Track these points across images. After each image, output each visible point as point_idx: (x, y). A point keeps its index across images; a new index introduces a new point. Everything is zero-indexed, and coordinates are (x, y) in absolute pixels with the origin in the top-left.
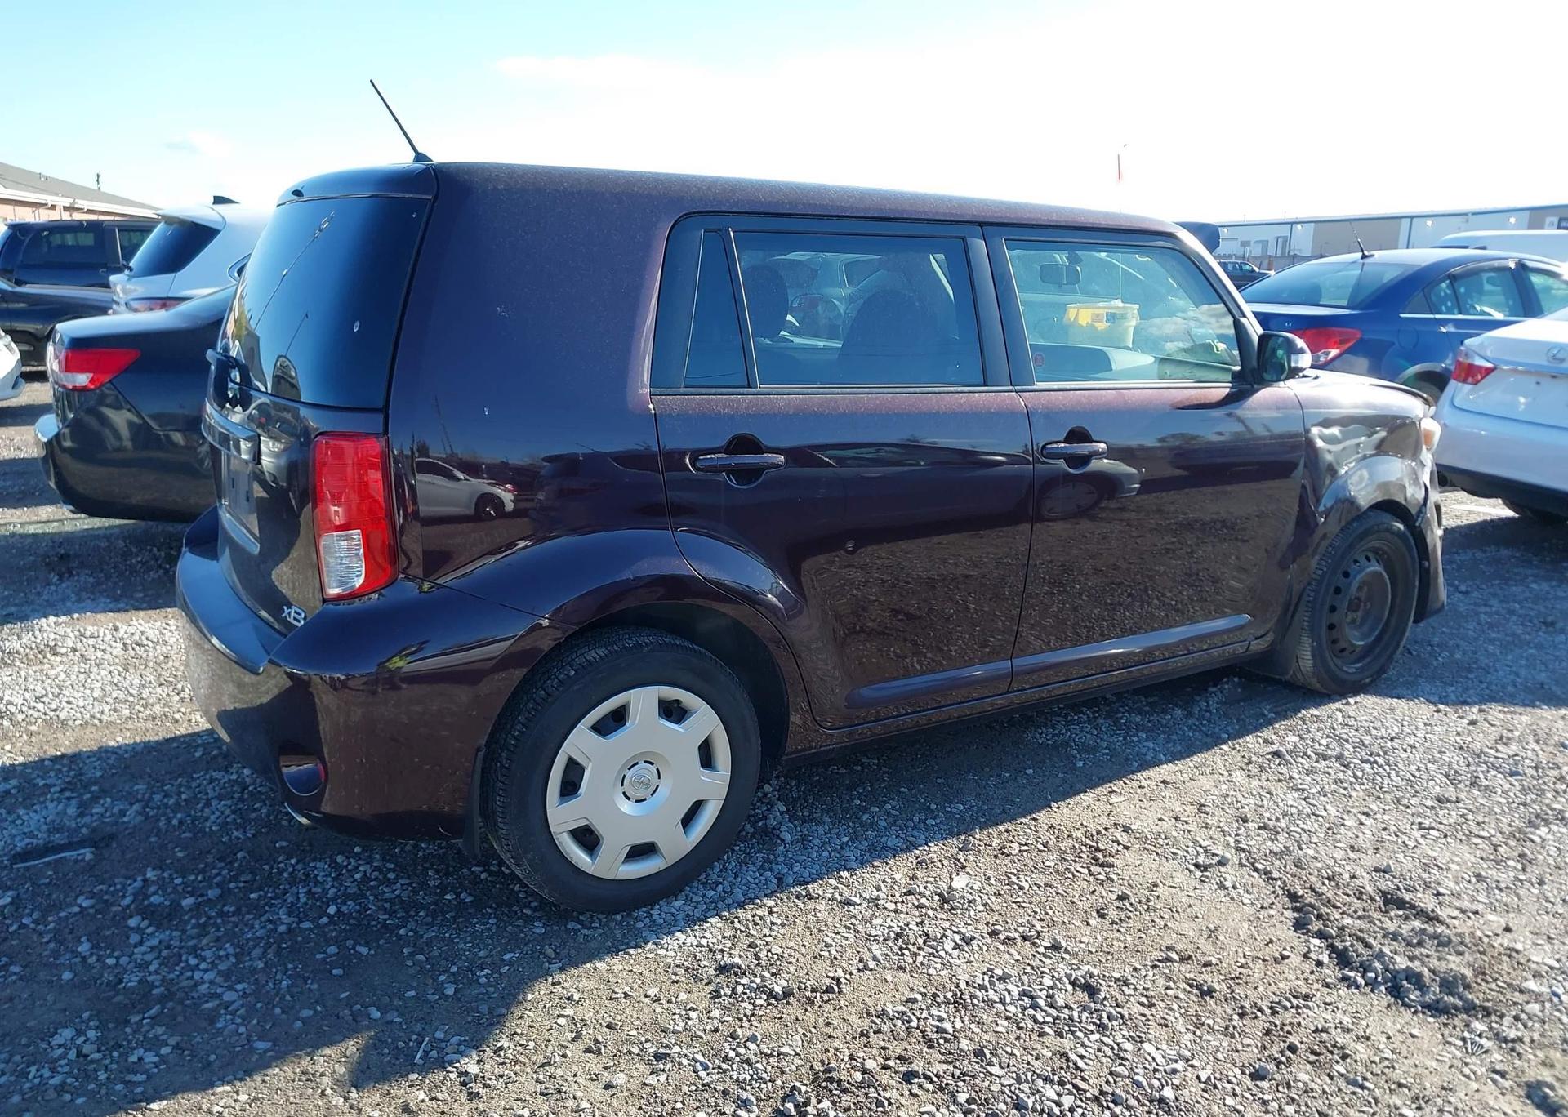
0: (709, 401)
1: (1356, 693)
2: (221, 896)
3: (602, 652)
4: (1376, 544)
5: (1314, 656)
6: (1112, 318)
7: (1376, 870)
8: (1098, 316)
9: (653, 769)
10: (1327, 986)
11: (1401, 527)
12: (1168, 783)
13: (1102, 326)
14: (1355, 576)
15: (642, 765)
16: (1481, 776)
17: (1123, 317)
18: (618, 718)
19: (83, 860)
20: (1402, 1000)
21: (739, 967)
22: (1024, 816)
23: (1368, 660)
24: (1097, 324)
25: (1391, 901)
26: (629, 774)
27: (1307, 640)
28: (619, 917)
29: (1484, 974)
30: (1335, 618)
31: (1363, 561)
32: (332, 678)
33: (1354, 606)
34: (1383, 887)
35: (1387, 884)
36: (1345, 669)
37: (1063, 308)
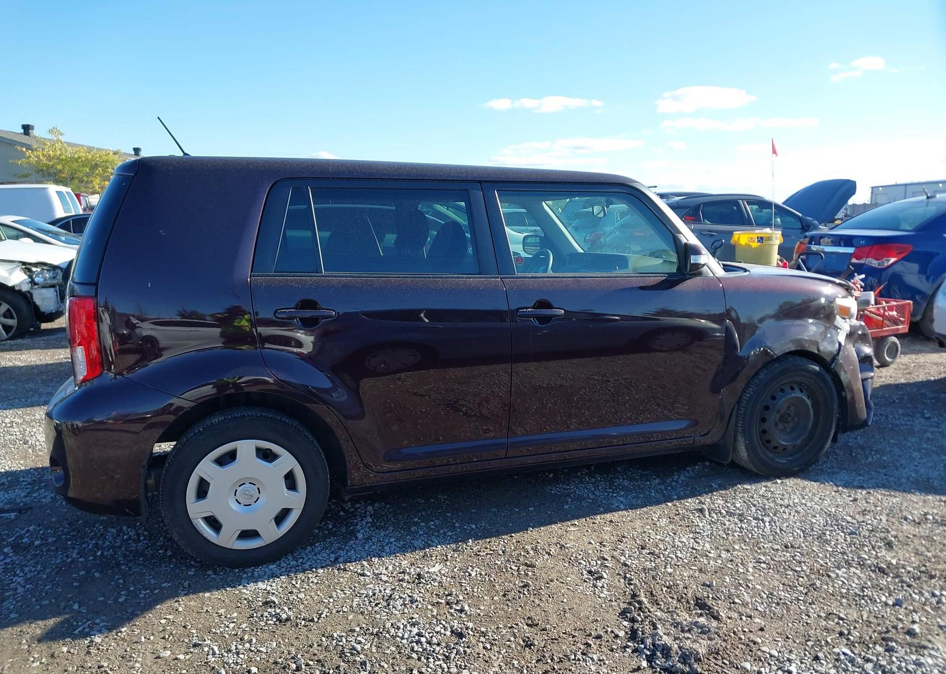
0: (287, 280)
1: (788, 476)
2: (55, 541)
3: (221, 418)
4: (798, 379)
5: (746, 449)
6: (761, 239)
7: (704, 585)
8: (752, 238)
9: (255, 487)
10: (612, 650)
11: (817, 368)
12: (613, 522)
13: (755, 245)
14: (780, 400)
15: (247, 485)
16: (828, 533)
17: (769, 238)
18: (232, 456)
19: (10, 518)
20: (651, 664)
21: (274, 603)
22: (507, 535)
23: (798, 455)
24: (751, 244)
25: (701, 604)
26: (239, 489)
27: (741, 439)
28: (237, 570)
29: (718, 654)
30: (765, 426)
31: (788, 390)
32: (72, 425)
33: (784, 418)
34: (699, 595)
35: (702, 593)
36: (777, 460)
37: (731, 233)
